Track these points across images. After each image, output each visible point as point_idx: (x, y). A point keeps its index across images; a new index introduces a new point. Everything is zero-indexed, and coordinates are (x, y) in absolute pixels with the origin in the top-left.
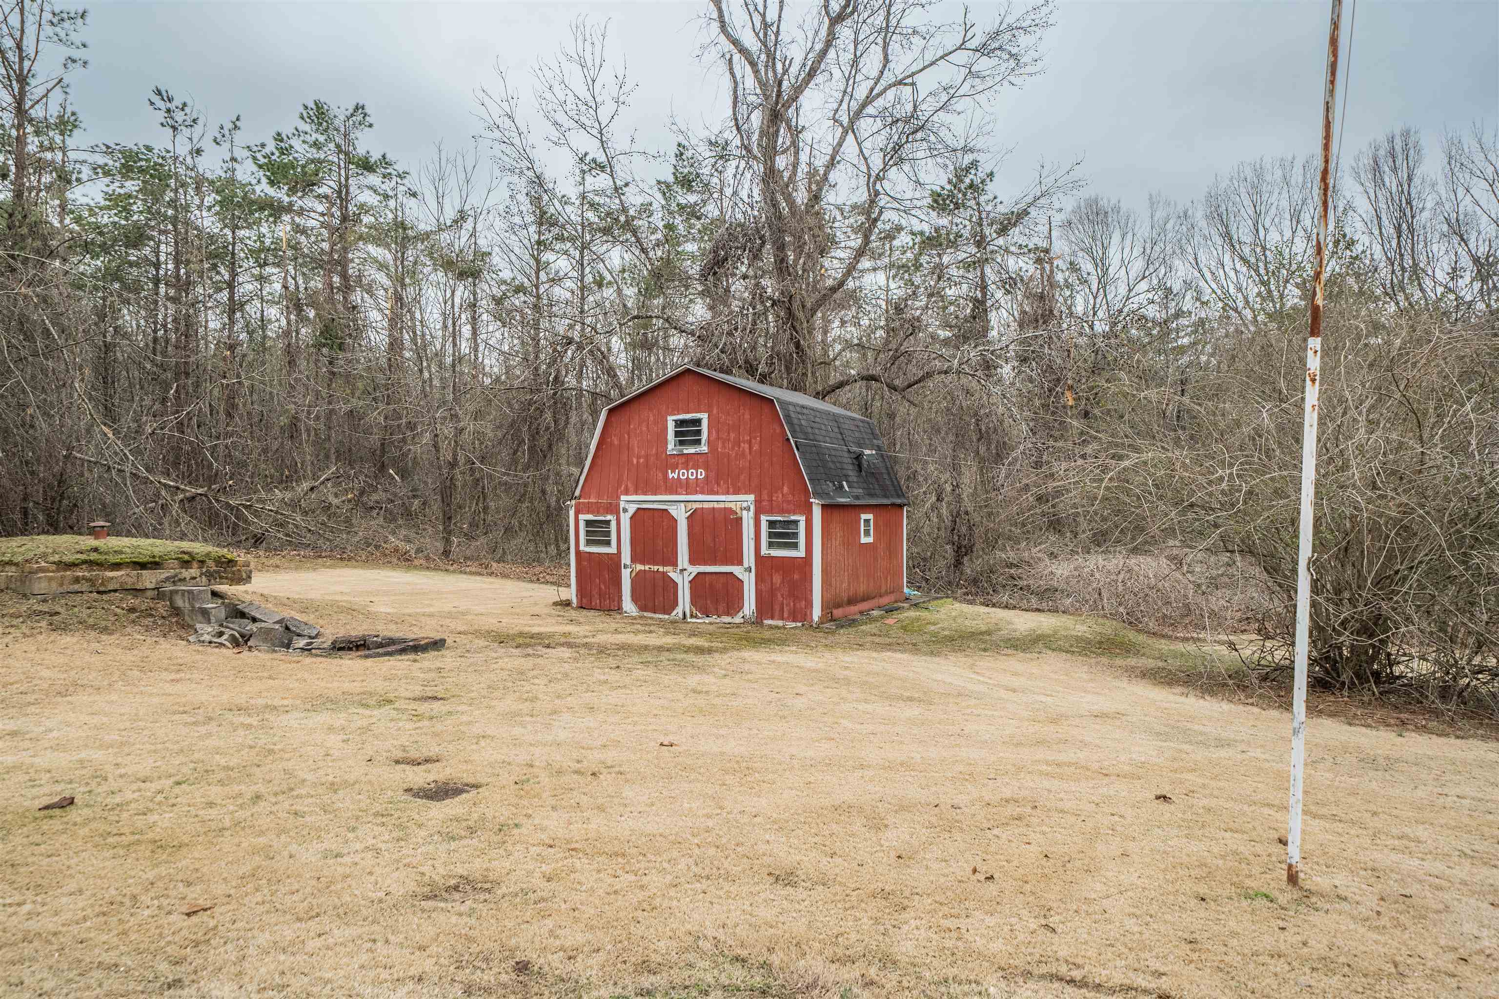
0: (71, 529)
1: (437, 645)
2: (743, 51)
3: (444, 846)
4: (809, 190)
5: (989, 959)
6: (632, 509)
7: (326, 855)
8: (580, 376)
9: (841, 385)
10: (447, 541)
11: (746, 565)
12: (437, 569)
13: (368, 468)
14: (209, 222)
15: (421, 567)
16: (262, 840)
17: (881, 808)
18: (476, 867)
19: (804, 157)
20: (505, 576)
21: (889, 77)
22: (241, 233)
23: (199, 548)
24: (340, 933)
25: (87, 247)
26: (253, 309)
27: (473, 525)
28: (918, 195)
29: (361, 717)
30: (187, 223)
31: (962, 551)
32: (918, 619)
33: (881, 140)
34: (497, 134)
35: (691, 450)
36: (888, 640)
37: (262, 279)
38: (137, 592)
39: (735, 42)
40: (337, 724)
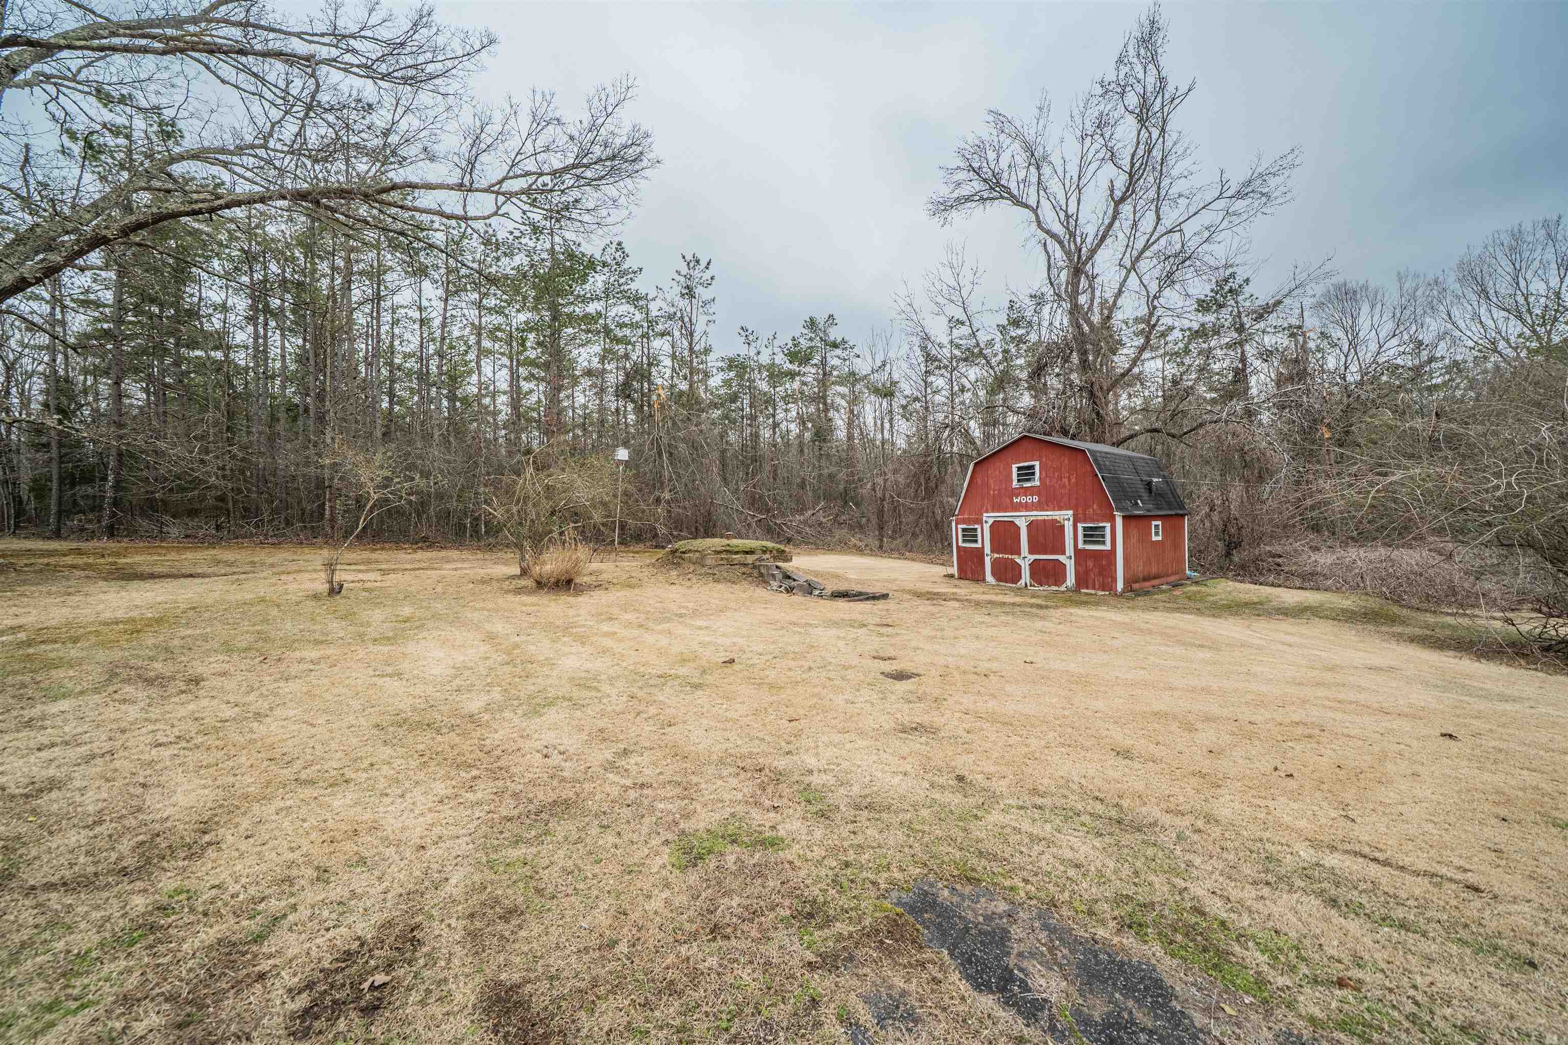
0: (714, 536)
1: (885, 596)
2: (1053, 236)
3: (906, 706)
4: (1102, 314)
5: (1299, 832)
6: (991, 521)
7: (847, 701)
8: (952, 445)
9: (1131, 437)
10: (882, 540)
11: (1068, 554)
12: (876, 555)
13: (840, 502)
14: (764, 386)
15: (867, 555)
16: (816, 690)
17: (1190, 717)
18: (925, 719)
19: (1098, 293)
20: (913, 560)
21: (1161, 229)
22: (777, 389)
23: (770, 544)
24: (861, 743)
25: (716, 406)
26: (783, 426)
27: (894, 531)
28: (1187, 303)
29: (853, 633)
30: (755, 388)
31: (1232, 546)
32: (1199, 592)
33: (1156, 273)
34: (904, 316)
35: (1028, 484)
36: (1176, 606)
37: (786, 410)
38: (745, 565)
39: (1048, 232)
40: (842, 635)
